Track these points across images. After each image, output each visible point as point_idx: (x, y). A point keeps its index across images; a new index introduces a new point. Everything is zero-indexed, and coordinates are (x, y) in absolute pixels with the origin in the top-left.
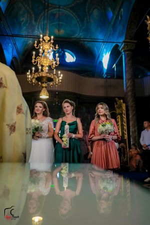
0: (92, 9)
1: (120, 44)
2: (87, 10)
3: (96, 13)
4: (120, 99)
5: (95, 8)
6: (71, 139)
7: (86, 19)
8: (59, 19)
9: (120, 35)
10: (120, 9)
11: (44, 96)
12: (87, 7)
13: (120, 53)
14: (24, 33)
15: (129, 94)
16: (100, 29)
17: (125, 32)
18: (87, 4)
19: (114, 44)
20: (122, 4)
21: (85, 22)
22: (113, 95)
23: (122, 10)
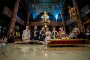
4: (62, 26)
5: (53, 5)
6: (55, 36)
7: (51, 8)
8: (45, 9)
9: (60, 11)
11: (46, 26)
12: (51, 5)
13: (60, 15)
14: (37, 12)
15: (64, 25)
16: (55, 10)
17: (62, 10)
19: (59, 13)
22: (59, 25)
23: (60, 5)
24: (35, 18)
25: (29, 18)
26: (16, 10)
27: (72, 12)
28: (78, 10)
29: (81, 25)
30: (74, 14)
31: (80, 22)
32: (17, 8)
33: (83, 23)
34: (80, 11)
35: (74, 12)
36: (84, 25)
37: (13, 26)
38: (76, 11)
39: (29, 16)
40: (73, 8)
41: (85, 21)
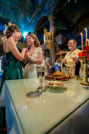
0: (21, 13)
1: (32, 33)
2: (18, 13)
3: (22, 16)
5: (22, 14)
7: (17, 16)
8: (4, 10)
10: (33, 19)
12: (18, 11)
16: (23, 23)
17: (34, 29)
18: (19, 10)
19: (29, 31)
20: (34, 18)
21: (17, 17)
23: (33, 20)
27: (47, 38)
28: (53, 38)
29: (53, 56)
30: (49, 41)
31: (53, 52)
33: (55, 54)
34: (54, 39)
35: (49, 39)
36: (55, 56)
38: (51, 37)
40: (49, 33)
41: (57, 52)
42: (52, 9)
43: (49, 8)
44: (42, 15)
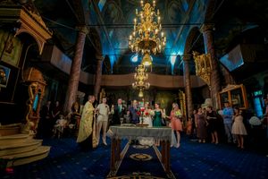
10: (180, 34)
24: (115, 63)
25: (100, 69)
26: (79, 59)
27: (200, 65)
28: (210, 63)
29: (215, 95)
30: (203, 69)
31: (215, 89)
32: (82, 53)
33: (221, 90)
35: (203, 65)
37: (73, 92)
38: (207, 62)
39: (101, 62)
40: (201, 56)
42: (203, 14)
43: (199, 15)
44: (192, 27)
